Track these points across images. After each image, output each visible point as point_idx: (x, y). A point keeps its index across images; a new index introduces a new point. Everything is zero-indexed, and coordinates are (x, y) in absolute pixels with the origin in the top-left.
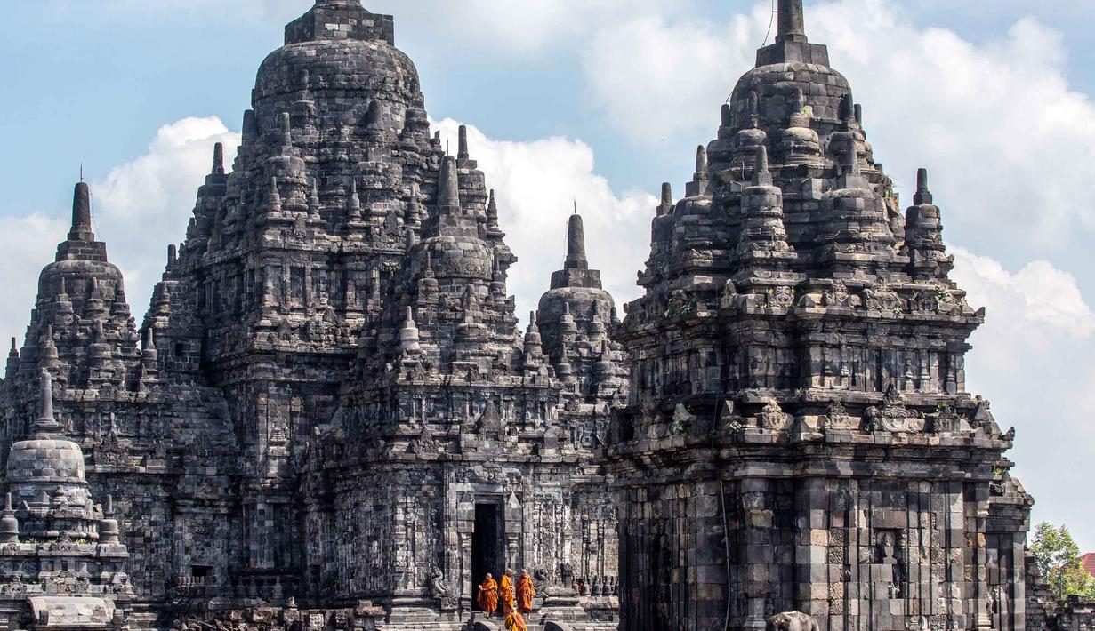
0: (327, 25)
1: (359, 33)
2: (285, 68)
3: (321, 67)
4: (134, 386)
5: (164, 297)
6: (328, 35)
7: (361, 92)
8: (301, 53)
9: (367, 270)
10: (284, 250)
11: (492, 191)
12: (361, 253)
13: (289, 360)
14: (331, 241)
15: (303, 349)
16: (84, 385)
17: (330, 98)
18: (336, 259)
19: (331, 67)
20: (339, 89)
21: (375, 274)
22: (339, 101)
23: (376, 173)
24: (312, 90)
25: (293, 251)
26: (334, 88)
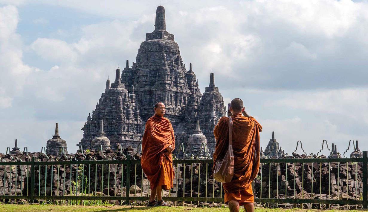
0: (164, 36)
2: (158, 45)
3: (167, 46)
4: (136, 120)
5: (133, 98)
8: (162, 42)
9: (181, 96)
10: (169, 90)
11: (197, 79)
12: (181, 92)
14: (175, 89)
15: (173, 114)
17: (169, 54)
18: (176, 93)
19: (169, 46)
20: (171, 52)
21: (182, 97)
22: (171, 55)
23: (181, 73)
24: (165, 52)
25: (171, 91)
26: (170, 52)
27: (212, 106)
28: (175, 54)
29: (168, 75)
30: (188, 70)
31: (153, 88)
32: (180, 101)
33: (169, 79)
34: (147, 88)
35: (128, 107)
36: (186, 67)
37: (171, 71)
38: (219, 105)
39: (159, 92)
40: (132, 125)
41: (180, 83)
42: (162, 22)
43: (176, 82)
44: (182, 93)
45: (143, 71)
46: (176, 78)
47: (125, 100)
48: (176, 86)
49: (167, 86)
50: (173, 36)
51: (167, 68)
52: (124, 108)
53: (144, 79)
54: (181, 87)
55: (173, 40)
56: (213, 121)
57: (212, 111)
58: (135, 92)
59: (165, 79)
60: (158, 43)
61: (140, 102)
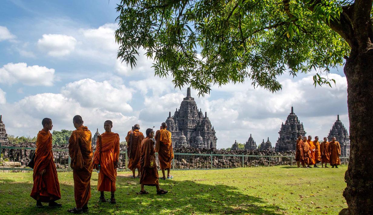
1: (192, 99)
4: (176, 131)
6: (190, 99)
7: (194, 105)
13: (190, 129)
14: (192, 119)
16: (173, 130)
17: (191, 105)
18: (193, 120)
23: (196, 113)
25: (190, 119)
26: (191, 104)
27: (205, 124)
28: (193, 105)
29: (189, 113)
30: (199, 111)
31: (184, 119)
32: (195, 123)
33: (190, 115)
34: (182, 118)
35: (173, 126)
36: (199, 110)
37: (191, 112)
38: (208, 124)
39: (186, 120)
40: (174, 132)
41: (195, 116)
42: (189, 93)
43: (193, 116)
44: (195, 120)
45: (181, 112)
46: (193, 114)
47: (172, 123)
48: (193, 118)
49: (189, 118)
50: (193, 98)
51: (189, 111)
52: (171, 126)
53: (181, 115)
54: (195, 118)
55: (194, 100)
56: (204, 130)
57: (204, 127)
58: (177, 120)
59: (188, 115)
60: (187, 101)
61: (179, 124)
